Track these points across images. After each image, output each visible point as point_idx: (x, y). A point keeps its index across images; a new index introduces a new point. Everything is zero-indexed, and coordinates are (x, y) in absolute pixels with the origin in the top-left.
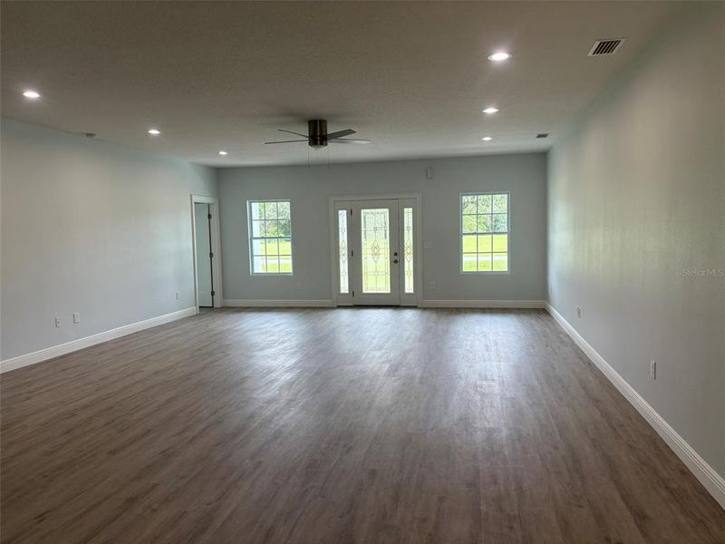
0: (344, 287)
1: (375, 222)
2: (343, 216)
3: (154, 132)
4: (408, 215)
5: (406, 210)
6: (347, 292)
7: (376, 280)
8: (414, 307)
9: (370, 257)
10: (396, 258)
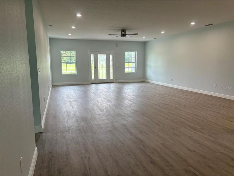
0: (93, 78)
1: (102, 58)
2: (92, 56)
3: (73, 27)
4: (111, 56)
5: (111, 55)
6: (94, 79)
7: (102, 75)
8: (113, 83)
9: (100, 69)
10: (108, 69)
